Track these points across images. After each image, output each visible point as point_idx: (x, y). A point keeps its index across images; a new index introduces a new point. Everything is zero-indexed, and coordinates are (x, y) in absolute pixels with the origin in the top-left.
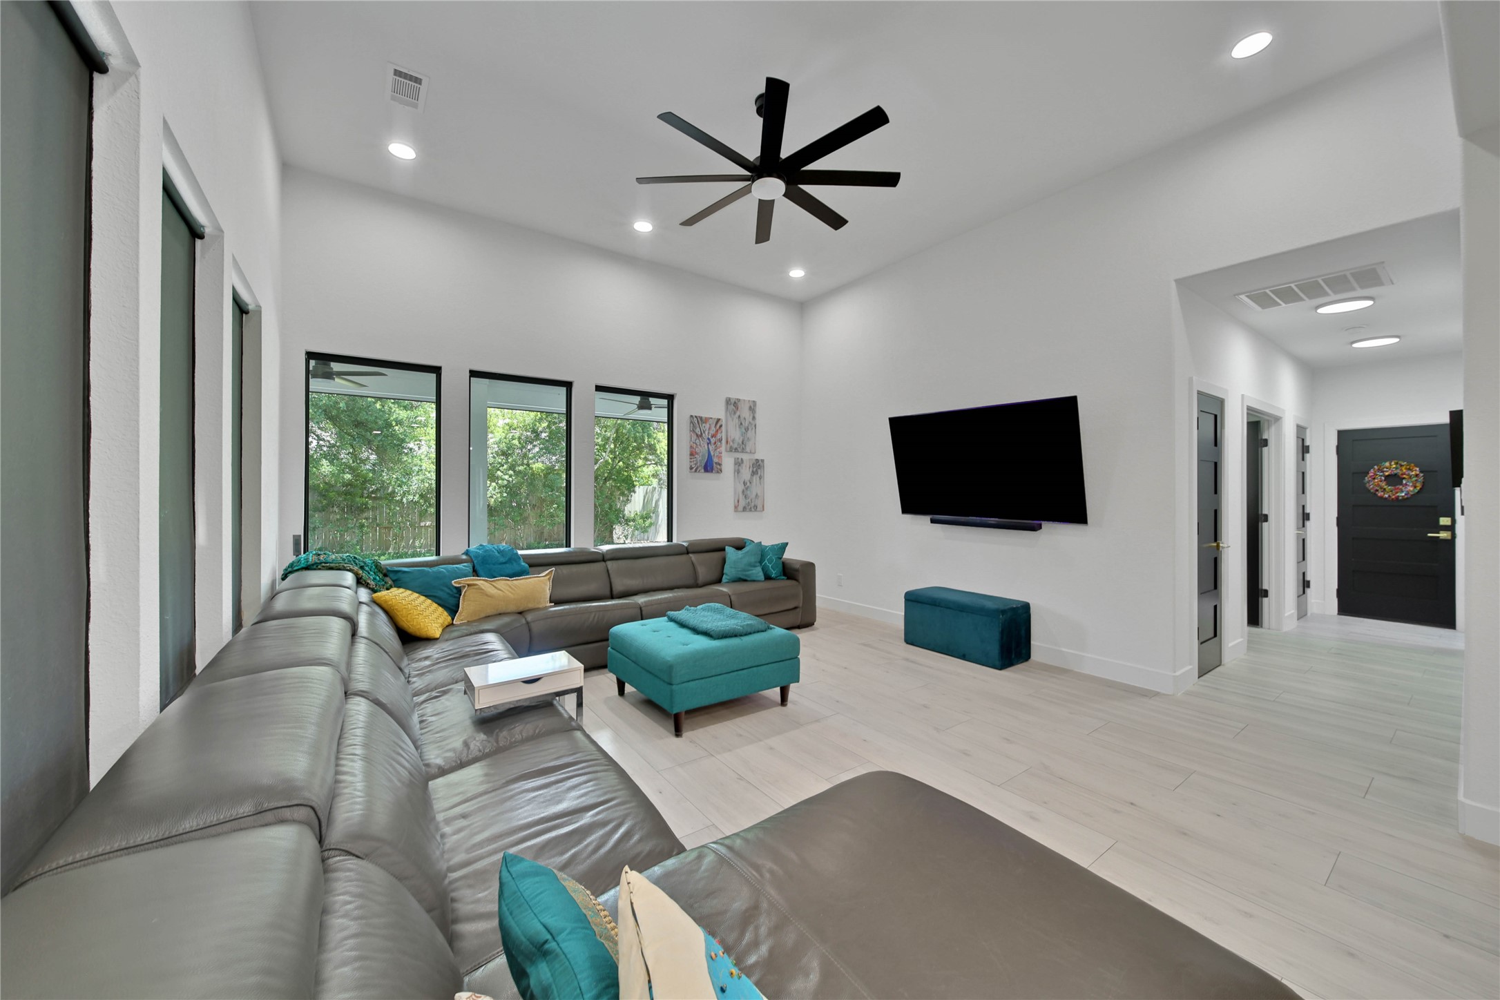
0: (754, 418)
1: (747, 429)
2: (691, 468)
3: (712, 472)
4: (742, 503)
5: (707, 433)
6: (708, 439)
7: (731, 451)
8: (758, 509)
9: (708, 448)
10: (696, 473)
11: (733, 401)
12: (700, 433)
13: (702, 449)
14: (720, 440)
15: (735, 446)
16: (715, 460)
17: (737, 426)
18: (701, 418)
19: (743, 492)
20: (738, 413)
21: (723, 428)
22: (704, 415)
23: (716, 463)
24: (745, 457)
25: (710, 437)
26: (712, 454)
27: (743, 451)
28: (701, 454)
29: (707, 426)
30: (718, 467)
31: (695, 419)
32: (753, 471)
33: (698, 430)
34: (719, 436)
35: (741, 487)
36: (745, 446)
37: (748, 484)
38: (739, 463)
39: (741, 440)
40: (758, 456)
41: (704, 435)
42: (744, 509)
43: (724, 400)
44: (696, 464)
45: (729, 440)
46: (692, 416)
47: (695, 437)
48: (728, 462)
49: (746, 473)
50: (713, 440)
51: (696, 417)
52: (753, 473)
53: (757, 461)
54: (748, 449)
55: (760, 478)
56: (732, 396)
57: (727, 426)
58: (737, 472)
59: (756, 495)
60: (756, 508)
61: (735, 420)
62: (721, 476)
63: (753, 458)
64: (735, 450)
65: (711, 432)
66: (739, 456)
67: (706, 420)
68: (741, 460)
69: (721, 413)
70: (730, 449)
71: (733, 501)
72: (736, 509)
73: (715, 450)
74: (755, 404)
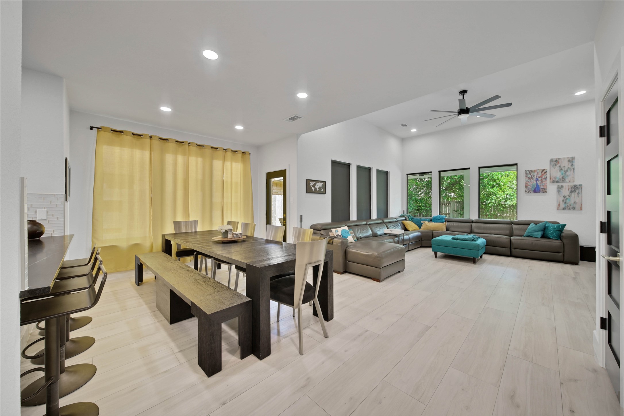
0: (572, 165)
1: (566, 171)
2: (526, 192)
3: (539, 192)
4: (562, 205)
5: (535, 176)
6: (536, 179)
7: (554, 182)
8: (576, 209)
9: (537, 183)
10: (528, 194)
11: (554, 160)
12: (531, 177)
14: (546, 178)
15: (557, 180)
17: (558, 171)
18: (532, 171)
19: (563, 201)
20: (559, 165)
21: (548, 173)
22: (533, 169)
23: (542, 189)
24: (564, 184)
25: (537, 178)
26: (539, 185)
27: (563, 181)
28: (531, 186)
29: (536, 173)
30: (544, 190)
31: (527, 171)
32: (571, 191)
33: (529, 176)
34: (544, 176)
35: (562, 198)
36: (565, 179)
37: (567, 197)
38: (560, 188)
39: (562, 176)
40: (577, 183)
41: (533, 177)
42: (564, 209)
43: (550, 159)
44: (528, 190)
45: (552, 177)
46: (526, 171)
47: (528, 179)
48: (552, 188)
49: (566, 192)
50: (540, 179)
51: (528, 171)
52: (572, 192)
53: (575, 186)
54: (567, 180)
55: (578, 194)
56: (555, 157)
57: (550, 171)
58: (559, 192)
59: (575, 202)
60: (574, 209)
61: (557, 168)
62: (547, 194)
63: (572, 184)
64: (557, 182)
65: (539, 175)
66: (560, 184)
67: (535, 171)
68: (562, 186)
69: (547, 166)
70: (553, 182)
71: (555, 205)
72: (558, 209)
73: (541, 183)
74: (573, 158)
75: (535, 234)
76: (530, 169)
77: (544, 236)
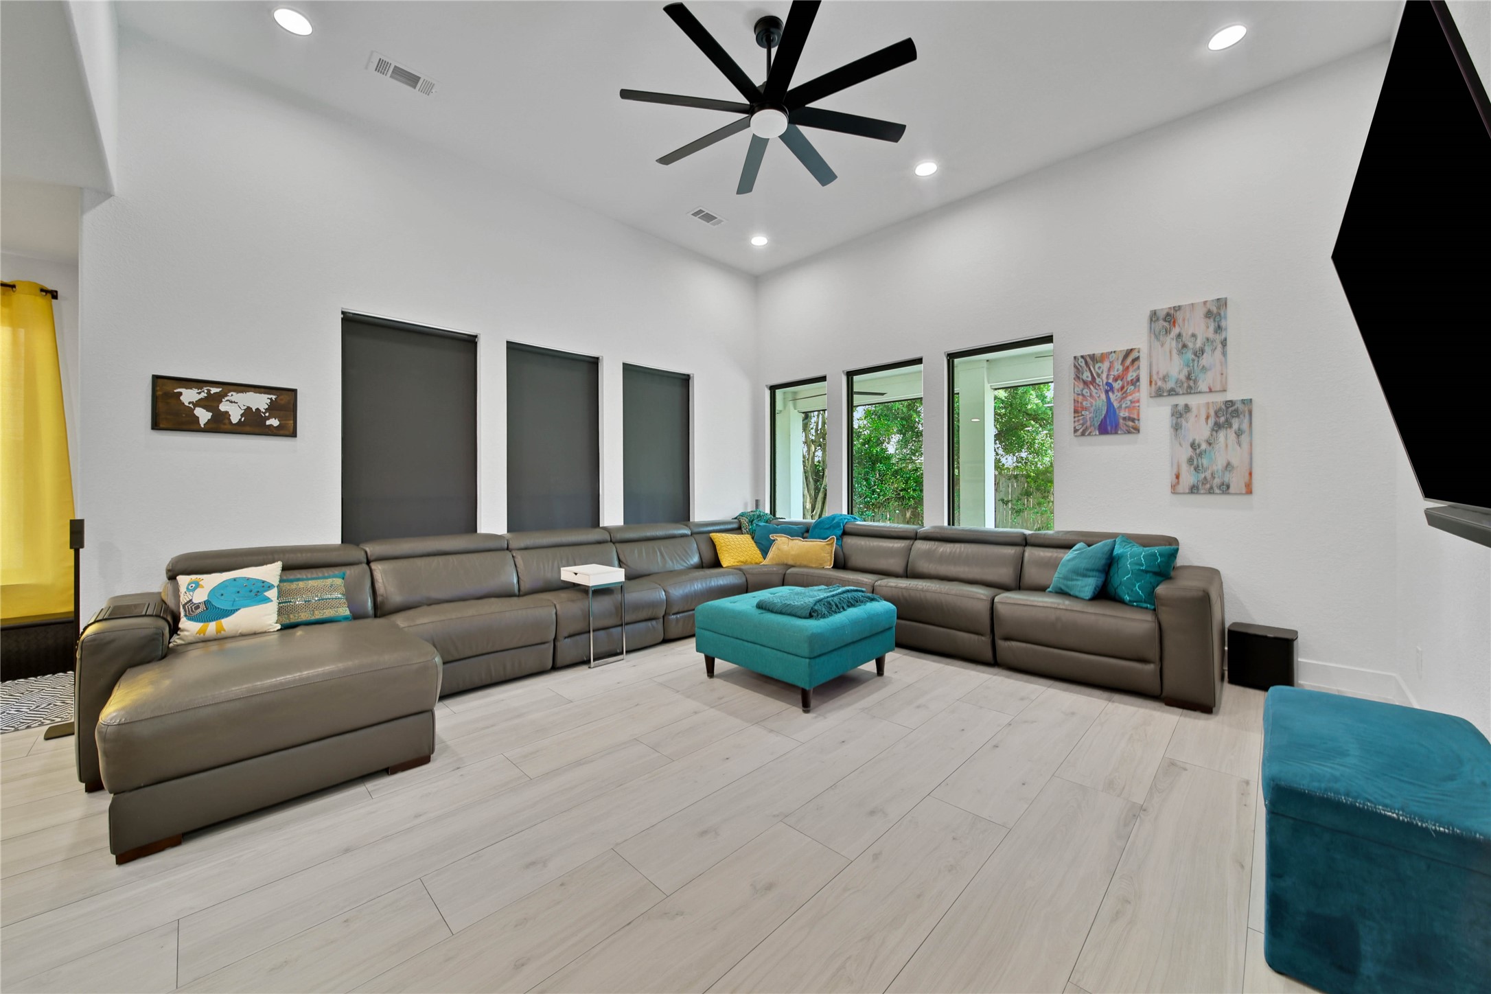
0: (1219, 329)
1: (1199, 353)
2: (1076, 431)
3: (1116, 433)
4: (1188, 478)
5: (1104, 376)
6: (1108, 384)
7: (1161, 396)
8: (1232, 490)
9: (1108, 398)
10: (1083, 438)
11: (1162, 315)
12: (1090, 379)
13: (1098, 400)
14: (1136, 382)
15: (1170, 385)
16: (1123, 414)
17: (1175, 351)
18: (1093, 357)
19: (1190, 461)
20: (1176, 331)
21: (1144, 363)
22: (1098, 350)
23: (1124, 419)
24: (1194, 401)
25: (1110, 381)
26: (1116, 405)
27: (1190, 391)
28: (1092, 409)
29: (1106, 365)
30: (1131, 424)
31: (1081, 360)
32: (1216, 424)
33: (1086, 376)
34: (1131, 375)
35: (1187, 452)
36: (1195, 382)
37: (1204, 446)
38: (1179, 415)
39: (1185, 372)
40: (1235, 394)
41: (1098, 380)
42: (1194, 490)
43: (1148, 314)
44: (1083, 425)
45: (1155, 377)
46: (1075, 358)
47: (1081, 386)
48: (1156, 415)
49: (1199, 429)
51: (1082, 357)
52: (1218, 427)
53: (1232, 403)
54: (1203, 386)
55: (1239, 433)
56: (1163, 305)
57: (1150, 356)
58: (1177, 428)
59: (1228, 466)
60: (1225, 488)
61: (1170, 342)
62: (1140, 436)
63: (1219, 399)
64: (1172, 393)
65: (1115, 373)
66: (1181, 401)
67: (1103, 357)
68: (1186, 406)
69: (1137, 337)
70: (1159, 393)
71: (1167, 479)
72: (1174, 489)
73: (1123, 398)
74: (1222, 303)
75: (1074, 583)
76: (1087, 352)
77: (1105, 594)
